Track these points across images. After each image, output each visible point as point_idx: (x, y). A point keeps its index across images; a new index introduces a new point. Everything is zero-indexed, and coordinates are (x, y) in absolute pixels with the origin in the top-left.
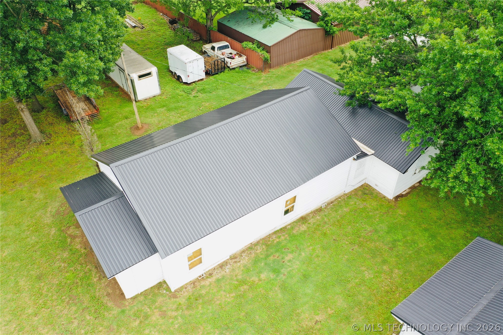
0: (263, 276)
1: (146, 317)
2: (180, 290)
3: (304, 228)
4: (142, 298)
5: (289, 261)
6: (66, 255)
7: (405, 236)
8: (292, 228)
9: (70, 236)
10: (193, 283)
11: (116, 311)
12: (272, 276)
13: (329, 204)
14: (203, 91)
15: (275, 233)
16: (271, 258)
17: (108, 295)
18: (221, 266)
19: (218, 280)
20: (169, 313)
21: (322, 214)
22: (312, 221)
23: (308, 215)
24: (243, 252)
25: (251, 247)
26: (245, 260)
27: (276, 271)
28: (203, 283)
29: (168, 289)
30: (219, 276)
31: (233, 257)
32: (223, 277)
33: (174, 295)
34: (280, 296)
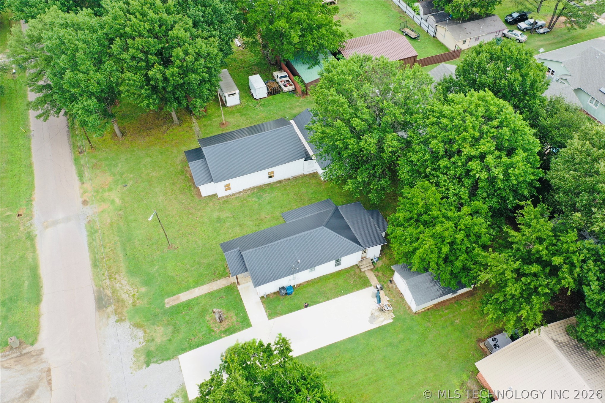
0: (253, 199)
1: (208, 204)
2: (222, 197)
3: (279, 185)
4: (207, 198)
5: (266, 196)
6: (183, 178)
7: (318, 197)
8: (273, 185)
9: (186, 171)
10: (227, 197)
11: (198, 200)
12: (257, 200)
13: (294, 178)
14: (263, 105)
15: (265, 185)
16: (259, 194)
17: (196, 194)
18: (239, 193)
19: (236, 197)
20: (216, 204)
21: (289, 181)
22: (283, 183)
23: (282, 180)
24: (249, 189)
25: (253, 188)
26: (249, 193)
27: (259, 199)
28: (230, 197)
29: (217, 196)
30: (237, 196)
31: (244, 191)
32: (239, 197)
33: (219, 199)
34: (257, 207)
